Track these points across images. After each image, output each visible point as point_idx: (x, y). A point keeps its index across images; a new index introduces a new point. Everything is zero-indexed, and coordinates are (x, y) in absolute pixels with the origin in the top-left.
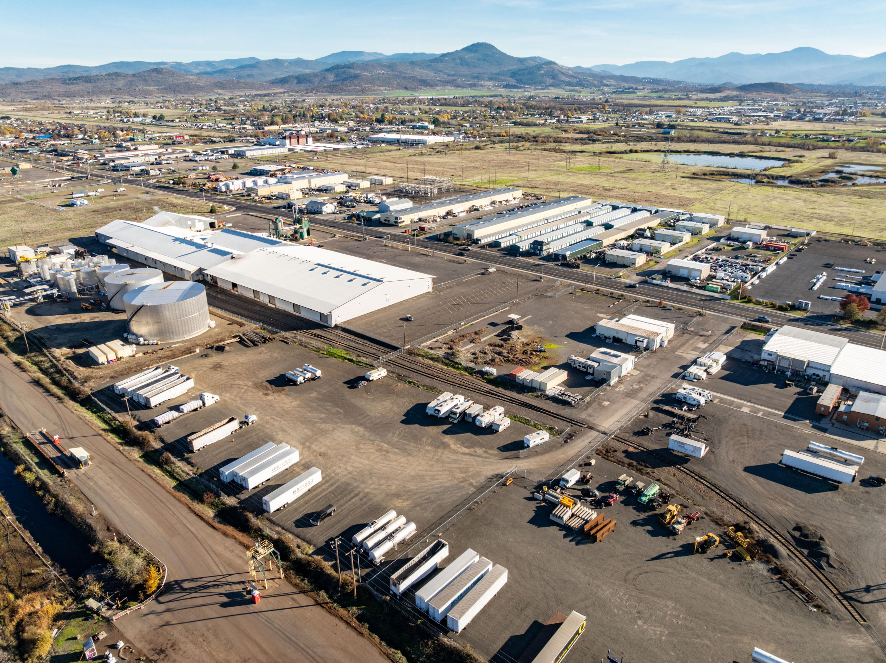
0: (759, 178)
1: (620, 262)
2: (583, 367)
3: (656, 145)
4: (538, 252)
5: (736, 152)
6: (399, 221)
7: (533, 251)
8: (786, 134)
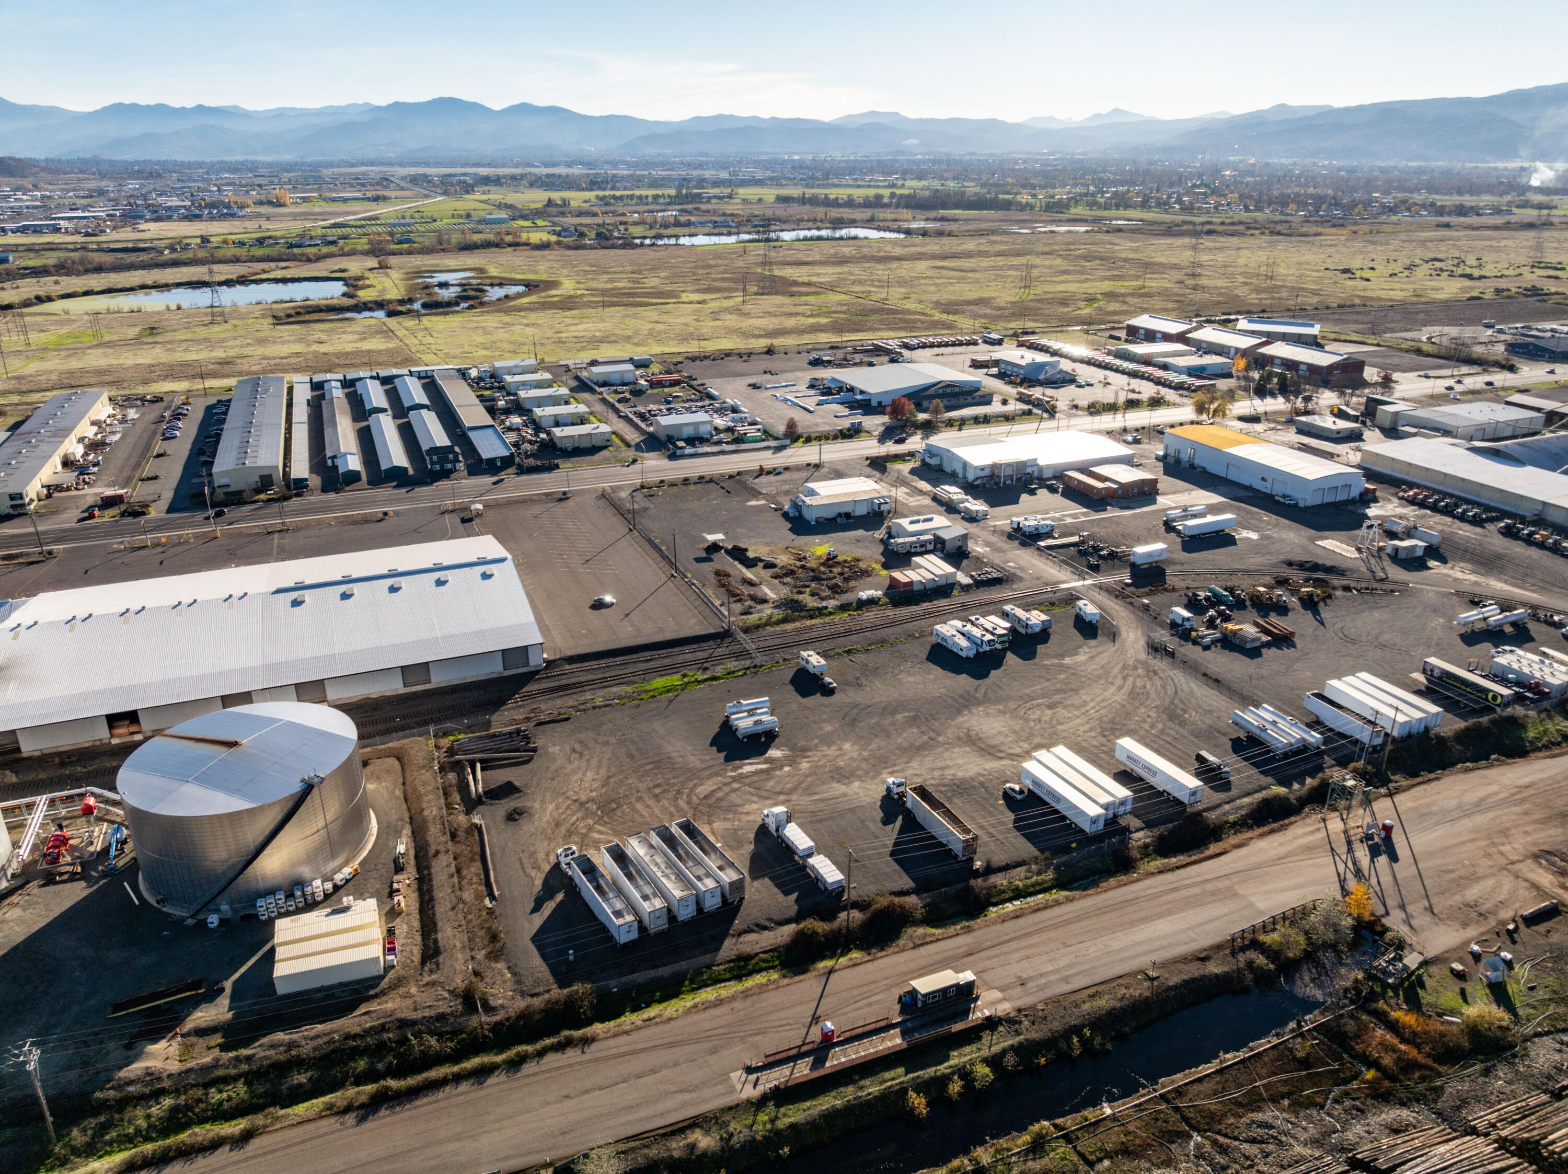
0: (391, 307)
1: (585, 444)
2: (921, 546)
3: (56, 282)
4: (450, 466)
5: (234, 277)
6: (27, 500)
7: (438, 467)
8: (225, 242)
